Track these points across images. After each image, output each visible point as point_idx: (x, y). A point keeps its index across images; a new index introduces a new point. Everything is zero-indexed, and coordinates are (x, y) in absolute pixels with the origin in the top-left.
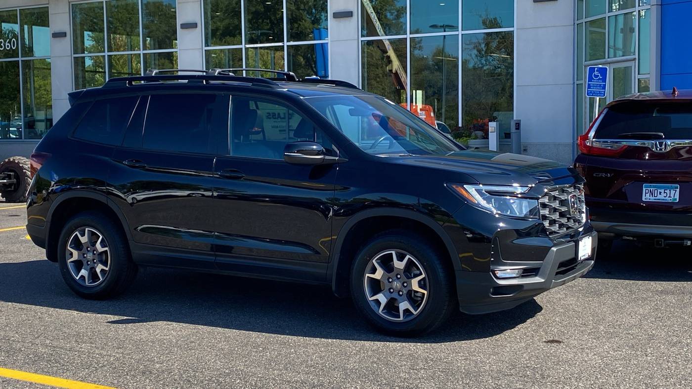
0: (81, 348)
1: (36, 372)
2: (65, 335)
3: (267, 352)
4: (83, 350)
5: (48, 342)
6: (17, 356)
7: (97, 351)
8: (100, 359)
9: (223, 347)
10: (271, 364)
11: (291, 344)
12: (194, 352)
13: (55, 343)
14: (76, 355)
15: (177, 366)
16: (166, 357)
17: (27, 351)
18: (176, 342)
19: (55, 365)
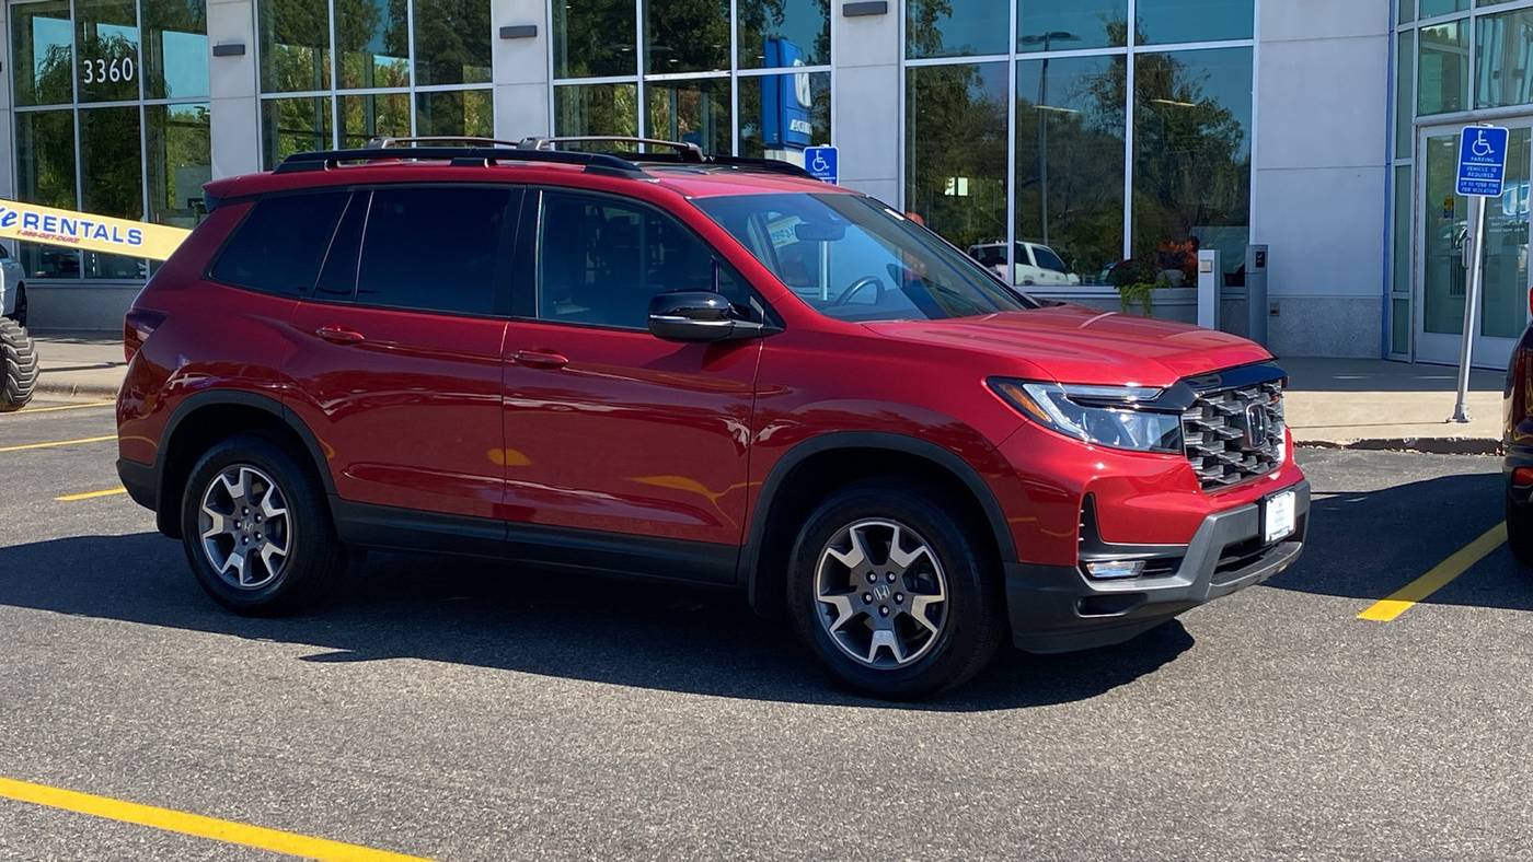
0: (452, 780)
1: (368, 843)
2: (403, 747)
3: (898, 799)
4: (458, 785)
5: (367, 763)
6: (307, 801)
7: (493, 790)
8: (509, 810)
9: (786, 782)
10: (922, 830)
11: (948, 779)
12: (725, 795)
13: (388, 770)
14: (446, 798)
15: (699, 831)
16: (664, 806)
17: (325, 788)
18: (672, 768)
19: (407, 824)
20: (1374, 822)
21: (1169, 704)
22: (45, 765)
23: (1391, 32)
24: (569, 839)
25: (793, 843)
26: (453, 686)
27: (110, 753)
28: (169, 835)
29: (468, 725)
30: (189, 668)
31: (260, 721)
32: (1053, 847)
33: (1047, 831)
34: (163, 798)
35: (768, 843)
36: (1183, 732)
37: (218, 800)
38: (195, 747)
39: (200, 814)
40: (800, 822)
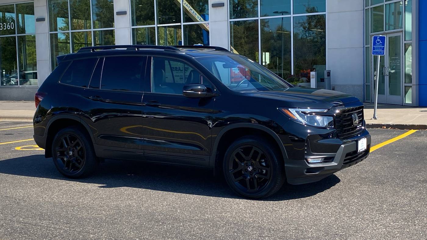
0: (43, 224)
2: (33, 215)
3: (164, 226)
4: (44, 225)
5: (21, 219)
7: (53, 226)
8: (54, 231)
10: (167, 234)
11: (181, 220)
12: (117, 226)
13: (26, 221)
14: (38, 228)
15: (105, 236)
16: (98, 230)
17: (7, 226)
18: (105, 219)
19: (24, 235)
26: (55, 198)
33: (201, 233)
35: (122, 239)
40: (134, 233)
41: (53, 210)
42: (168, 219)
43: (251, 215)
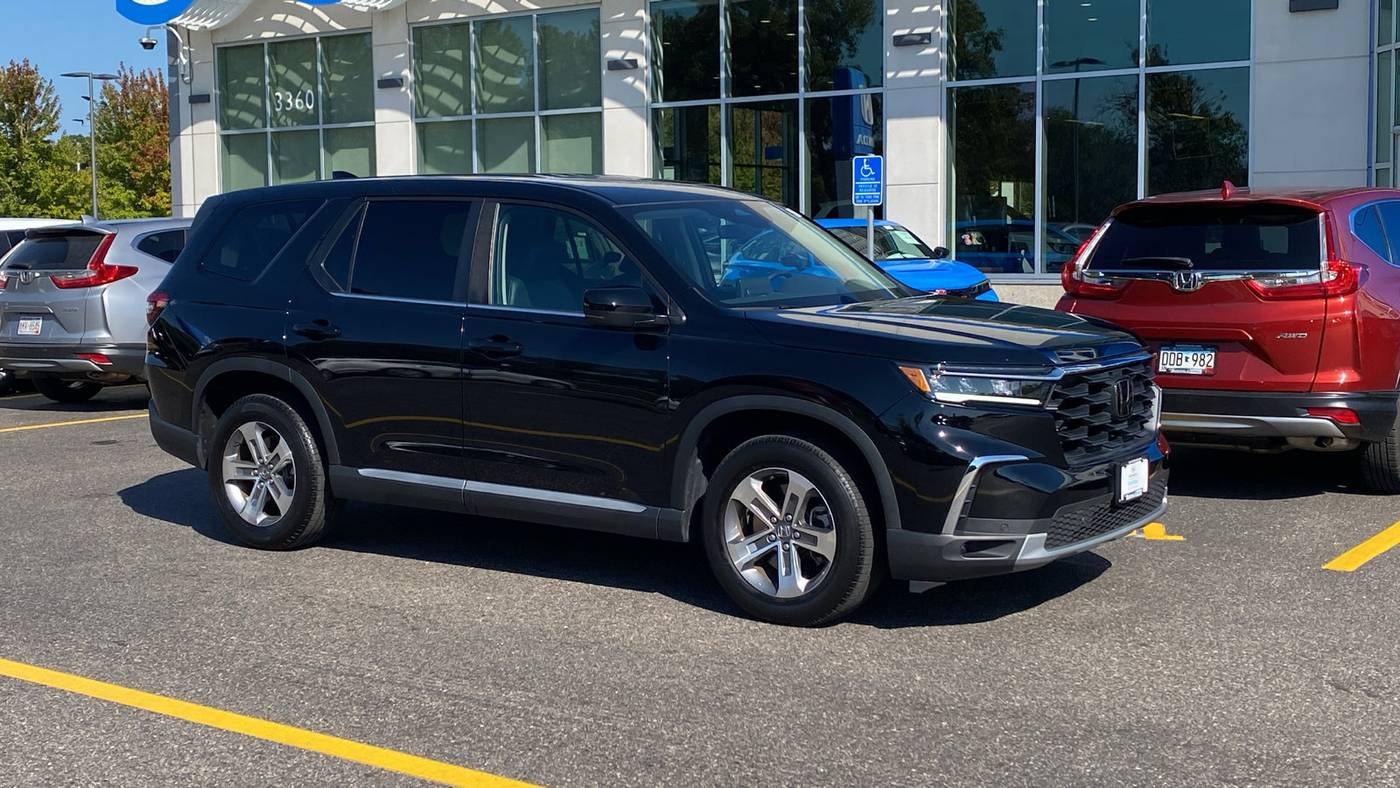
0: (508, 700)
1: (428, 755)
2: (471, 669)
3: (891, 727)
4: (512, 704)
5: (439, 683)
6: (384, 715)
7: (541, 710)
8: (552, 728)
9: (795, 709)
10: (910, 756)
12: (739, 720)
13: (455, 688)
14: (500, 716)
15: (712, 751)
16: (685, 728)
17: (402, 703)
18: (697, 694)
19: (465, 738)
20: (1320, 756)
21: (1144, 645)
22: (173, 679)
23: (1372, 52)
24: (600, 756)
25: (792, 766)
26: (521, 617)
27: (228, 670)
28: (265, 743)
29: (529, 652)
30: (306, 597)
31: (357, 644)
32: (1025, 775)
33: (1020, 760)
34: (265, 711)
36: (1154, 670)
37: (310, 712)
38: (300, 666)
39: (293, 725)
40: (802, 746)
41: (525, 656)
42: (893, 705)
43: (1160, 702)
